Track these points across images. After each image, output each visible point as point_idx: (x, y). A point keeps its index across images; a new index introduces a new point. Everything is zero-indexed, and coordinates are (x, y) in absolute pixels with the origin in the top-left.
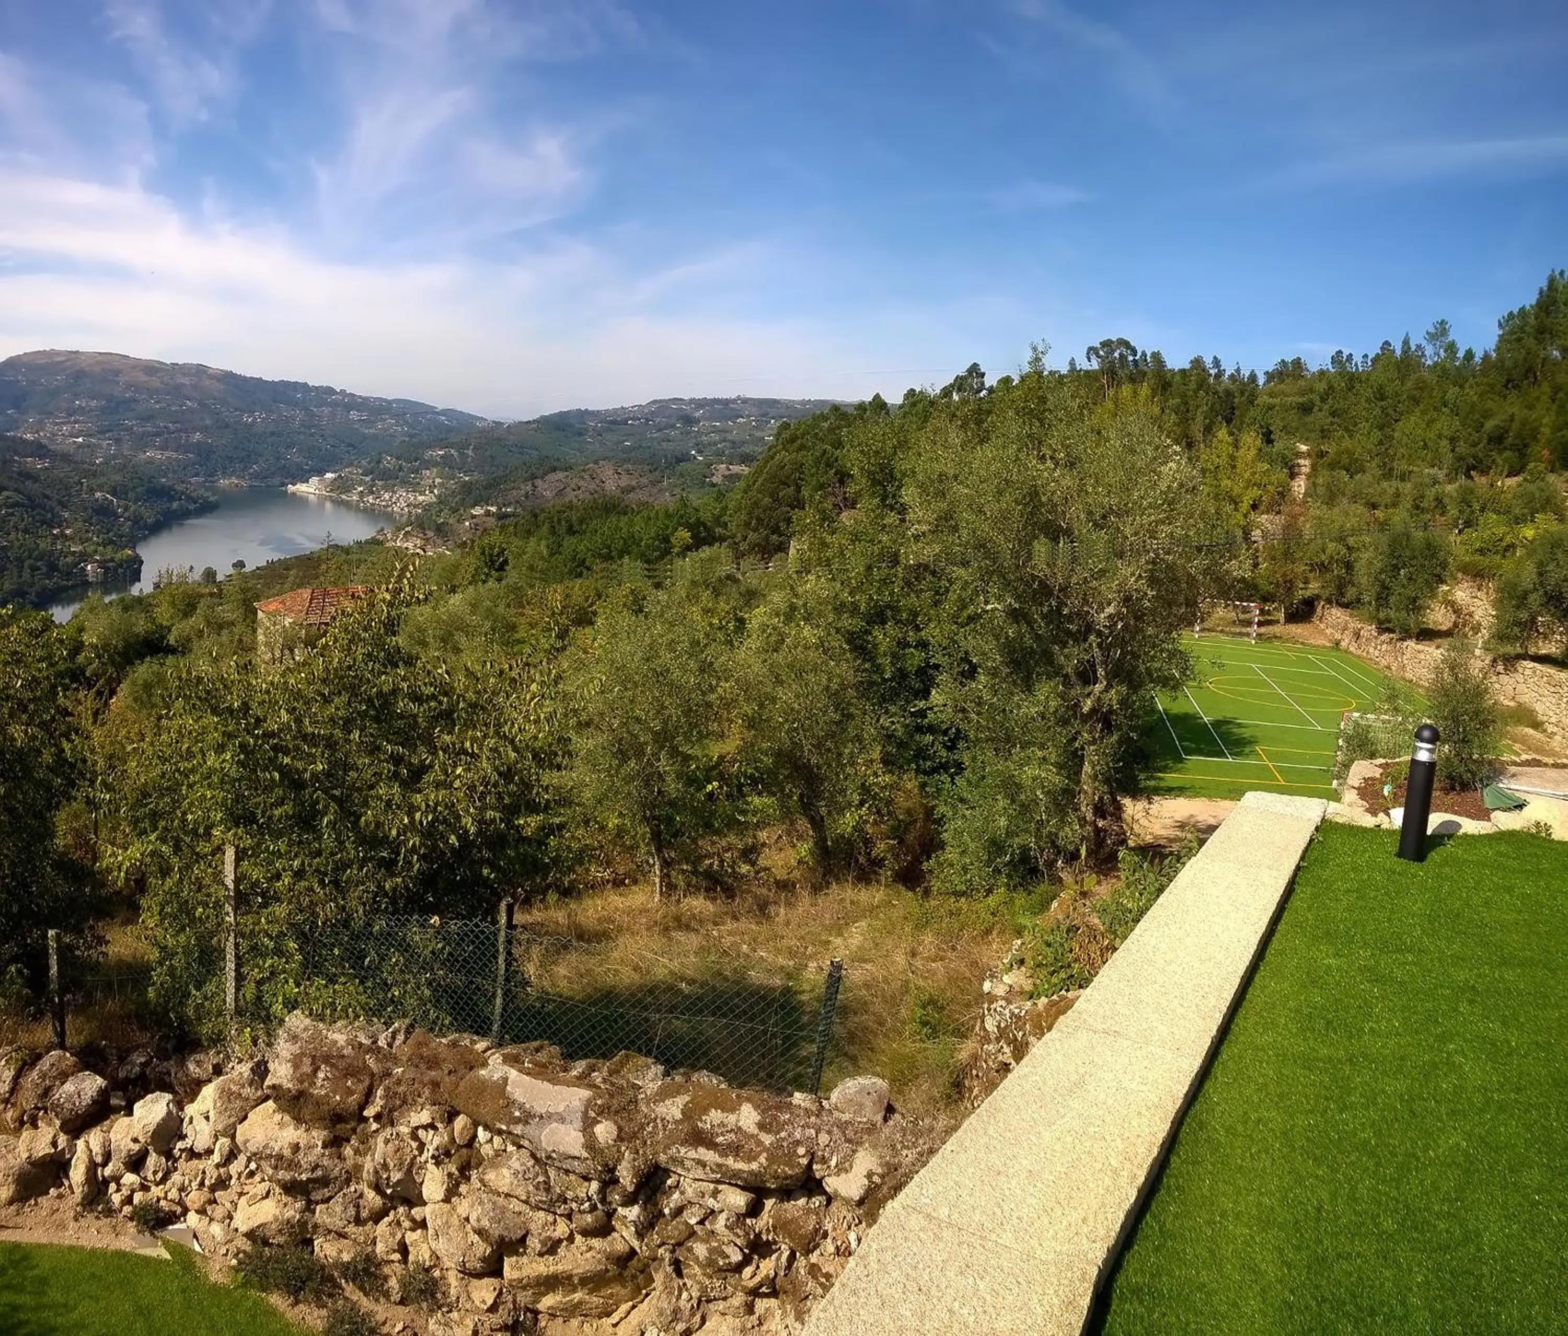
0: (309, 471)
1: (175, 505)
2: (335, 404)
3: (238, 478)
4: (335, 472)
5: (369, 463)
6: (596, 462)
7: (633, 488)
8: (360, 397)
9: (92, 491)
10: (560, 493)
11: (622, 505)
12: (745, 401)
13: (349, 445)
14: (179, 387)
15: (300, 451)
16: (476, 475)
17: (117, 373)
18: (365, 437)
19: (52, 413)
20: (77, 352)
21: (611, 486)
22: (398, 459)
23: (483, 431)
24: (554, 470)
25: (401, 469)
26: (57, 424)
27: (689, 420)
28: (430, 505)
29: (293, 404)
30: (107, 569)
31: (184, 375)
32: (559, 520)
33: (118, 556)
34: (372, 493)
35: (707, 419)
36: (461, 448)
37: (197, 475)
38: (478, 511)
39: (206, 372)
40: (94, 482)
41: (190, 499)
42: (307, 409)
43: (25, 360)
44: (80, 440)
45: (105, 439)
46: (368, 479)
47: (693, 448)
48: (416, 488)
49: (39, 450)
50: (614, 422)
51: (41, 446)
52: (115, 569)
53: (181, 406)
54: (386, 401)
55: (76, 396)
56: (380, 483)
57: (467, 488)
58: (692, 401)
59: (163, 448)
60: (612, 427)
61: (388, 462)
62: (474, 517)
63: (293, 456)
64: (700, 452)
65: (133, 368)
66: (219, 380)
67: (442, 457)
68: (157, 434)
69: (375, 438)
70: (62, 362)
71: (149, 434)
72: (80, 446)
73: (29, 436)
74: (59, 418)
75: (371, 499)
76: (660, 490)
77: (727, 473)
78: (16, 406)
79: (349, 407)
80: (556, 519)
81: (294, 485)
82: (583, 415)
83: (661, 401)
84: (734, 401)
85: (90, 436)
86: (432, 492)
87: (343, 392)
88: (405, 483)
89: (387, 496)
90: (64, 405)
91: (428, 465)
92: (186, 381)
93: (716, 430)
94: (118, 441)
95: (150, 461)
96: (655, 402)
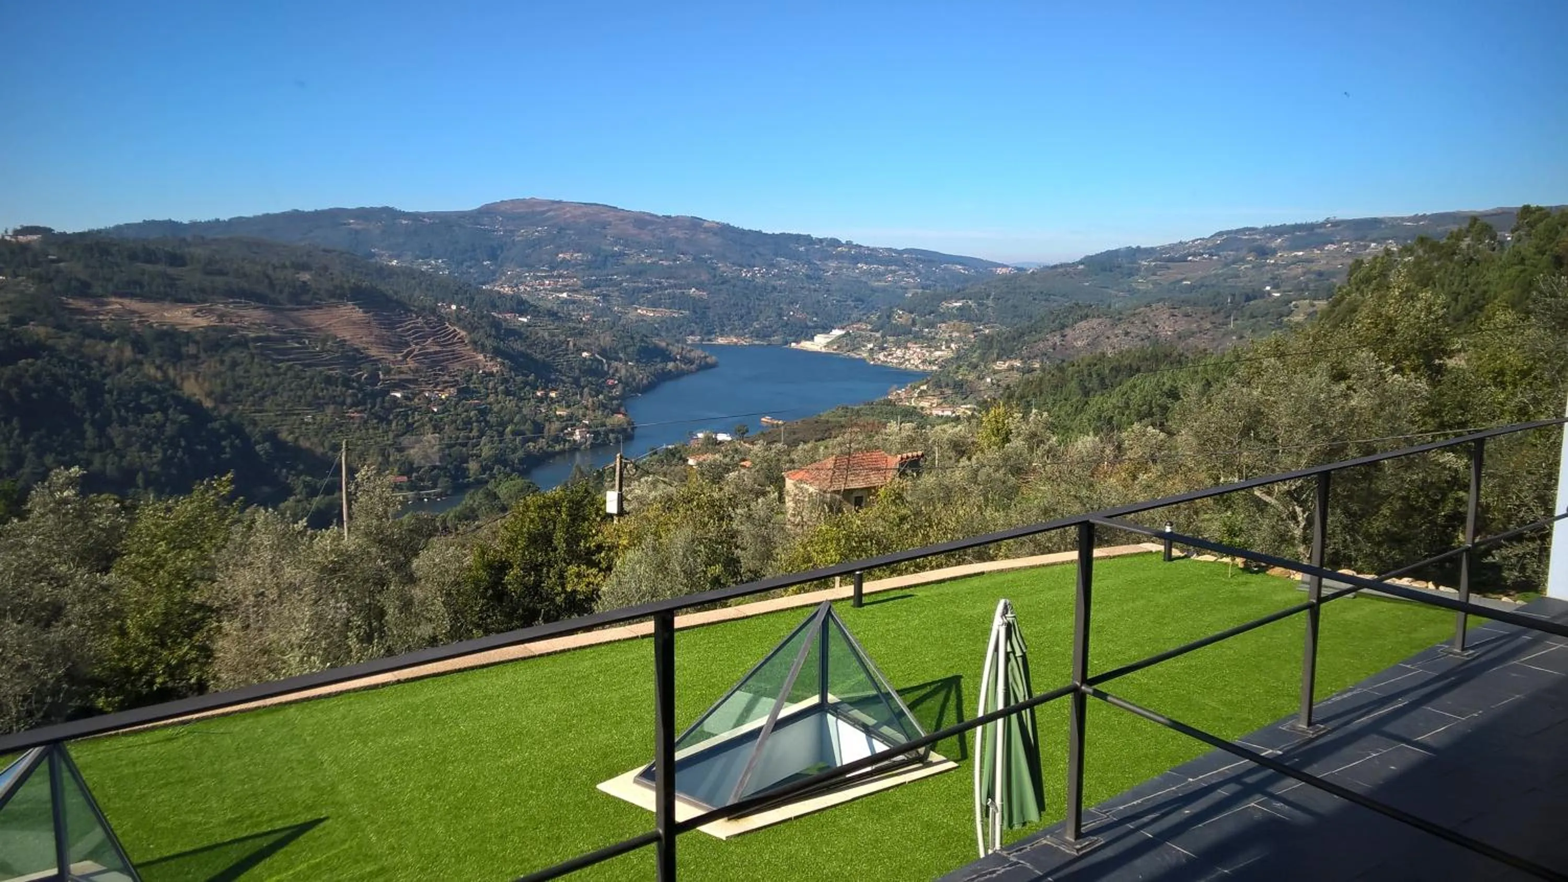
0: (815, 327)
1: (671, 365)
2: (840, 256)
3: (736, 336)
4: (843, 328)
5: (879, 318)
6: (1149, 305)
7: (1193, 334)
8: (868, 248)
9: (580, 350)
10: (1093, 344)
11: (1175, 354)
12: (1336, 224)
13: (857, 300)
14: (672, 242)
15: (804, 307)
16: (998, 328)
17: (604, 225)
18: (874, 290)
19: (533, 266)
20: (560, 202)
21: (1166, 330)
22: (911, 312)
23: (1005, 279)
24: (1086, 317)
25: (914, 323)
26: (537, 278)
27: (1263, 252)
28: (947, 361)
29: (794, 257)
30: (597, 434)
31: (678, 228)
32: (1090, 375)
33: (609, 422)
34: (884, 349)
35: (1284, 249)
36: (979, 298)
37: (692, 333)
38: (1001, 365)
39: (700, 225)
40: (582, 342)
41: (685, 360)
42: (809, 262)
43: (502, 208)
44: (565, 295)
45: (592, 295)
46: (878, 335)
47: (1268, 283)
48: (931, 343)
49: (521, 306)
50: (1171, 260)
51: (521, 302)
52: (606, 434)
53: (675, 260)
54: (896, 251)
55: (560, 249)
56: (891, 339)
57: (988, 342)
58: (1267, 229)
59: (654, 305)
60: (1170, 264)
61: (901, 317)
62: (995, 372)
63: (795, 313)
64: (1276, 287)
65: (623, 219)
66: (715, 234)
67: (959, 309)
68: (648, 291)
69: (884, 290)
70: (544, 212)
71: (640, 290)
72: (565, 302)
73: (507, 290)
74: (538, 270)
75: (881, 356)
76: (1224, 335)
77: (1311, 310)
78: (493, 257)
79: (856, 259)
80: (1086, 372)
81: (798, 342)
82: (1135, 253)
83: (1228, 232)
84: (1322, 225)
85: (576, 291)
86: (948, 347)
87: (849, 244)
88: (918, 338)
89: (899, 353)
90: (546, 257)
91: (944, 318)
92: (680, 234)
93: (1298, 260)
94: (605, 297)
95: (642, 319)
96: (1220, 234)
